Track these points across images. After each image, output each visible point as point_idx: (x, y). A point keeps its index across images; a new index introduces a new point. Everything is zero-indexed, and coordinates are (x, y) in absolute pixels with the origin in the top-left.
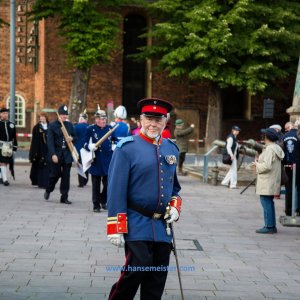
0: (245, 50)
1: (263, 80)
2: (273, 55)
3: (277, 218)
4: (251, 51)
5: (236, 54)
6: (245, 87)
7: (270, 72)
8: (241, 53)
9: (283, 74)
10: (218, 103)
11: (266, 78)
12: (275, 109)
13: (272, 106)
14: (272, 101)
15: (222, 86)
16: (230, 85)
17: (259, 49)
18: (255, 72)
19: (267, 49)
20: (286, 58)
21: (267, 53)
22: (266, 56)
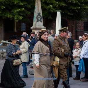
0: (13, 3)
1: (21, 15)
2: (24, 5)
3: (28, 71)
4: (15, 3)
5: (9, 4)
6: (13, 18)
7: (23, 12)
8: (11, 4)
9: (29, 13)
10: (2, 25)
11: (22, 14)
12: (26, 27)
13: (25, 26)
14: (25, 24)
15: (4, 18)
16: (7, 17)
17: (18, 3)
18: (17, 12)
19: (22, 2)
20: (30, 6)
21: (22, 4)
22: (21, 5)
